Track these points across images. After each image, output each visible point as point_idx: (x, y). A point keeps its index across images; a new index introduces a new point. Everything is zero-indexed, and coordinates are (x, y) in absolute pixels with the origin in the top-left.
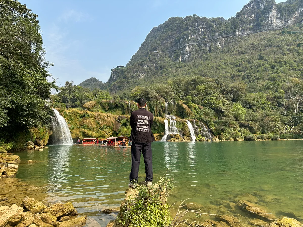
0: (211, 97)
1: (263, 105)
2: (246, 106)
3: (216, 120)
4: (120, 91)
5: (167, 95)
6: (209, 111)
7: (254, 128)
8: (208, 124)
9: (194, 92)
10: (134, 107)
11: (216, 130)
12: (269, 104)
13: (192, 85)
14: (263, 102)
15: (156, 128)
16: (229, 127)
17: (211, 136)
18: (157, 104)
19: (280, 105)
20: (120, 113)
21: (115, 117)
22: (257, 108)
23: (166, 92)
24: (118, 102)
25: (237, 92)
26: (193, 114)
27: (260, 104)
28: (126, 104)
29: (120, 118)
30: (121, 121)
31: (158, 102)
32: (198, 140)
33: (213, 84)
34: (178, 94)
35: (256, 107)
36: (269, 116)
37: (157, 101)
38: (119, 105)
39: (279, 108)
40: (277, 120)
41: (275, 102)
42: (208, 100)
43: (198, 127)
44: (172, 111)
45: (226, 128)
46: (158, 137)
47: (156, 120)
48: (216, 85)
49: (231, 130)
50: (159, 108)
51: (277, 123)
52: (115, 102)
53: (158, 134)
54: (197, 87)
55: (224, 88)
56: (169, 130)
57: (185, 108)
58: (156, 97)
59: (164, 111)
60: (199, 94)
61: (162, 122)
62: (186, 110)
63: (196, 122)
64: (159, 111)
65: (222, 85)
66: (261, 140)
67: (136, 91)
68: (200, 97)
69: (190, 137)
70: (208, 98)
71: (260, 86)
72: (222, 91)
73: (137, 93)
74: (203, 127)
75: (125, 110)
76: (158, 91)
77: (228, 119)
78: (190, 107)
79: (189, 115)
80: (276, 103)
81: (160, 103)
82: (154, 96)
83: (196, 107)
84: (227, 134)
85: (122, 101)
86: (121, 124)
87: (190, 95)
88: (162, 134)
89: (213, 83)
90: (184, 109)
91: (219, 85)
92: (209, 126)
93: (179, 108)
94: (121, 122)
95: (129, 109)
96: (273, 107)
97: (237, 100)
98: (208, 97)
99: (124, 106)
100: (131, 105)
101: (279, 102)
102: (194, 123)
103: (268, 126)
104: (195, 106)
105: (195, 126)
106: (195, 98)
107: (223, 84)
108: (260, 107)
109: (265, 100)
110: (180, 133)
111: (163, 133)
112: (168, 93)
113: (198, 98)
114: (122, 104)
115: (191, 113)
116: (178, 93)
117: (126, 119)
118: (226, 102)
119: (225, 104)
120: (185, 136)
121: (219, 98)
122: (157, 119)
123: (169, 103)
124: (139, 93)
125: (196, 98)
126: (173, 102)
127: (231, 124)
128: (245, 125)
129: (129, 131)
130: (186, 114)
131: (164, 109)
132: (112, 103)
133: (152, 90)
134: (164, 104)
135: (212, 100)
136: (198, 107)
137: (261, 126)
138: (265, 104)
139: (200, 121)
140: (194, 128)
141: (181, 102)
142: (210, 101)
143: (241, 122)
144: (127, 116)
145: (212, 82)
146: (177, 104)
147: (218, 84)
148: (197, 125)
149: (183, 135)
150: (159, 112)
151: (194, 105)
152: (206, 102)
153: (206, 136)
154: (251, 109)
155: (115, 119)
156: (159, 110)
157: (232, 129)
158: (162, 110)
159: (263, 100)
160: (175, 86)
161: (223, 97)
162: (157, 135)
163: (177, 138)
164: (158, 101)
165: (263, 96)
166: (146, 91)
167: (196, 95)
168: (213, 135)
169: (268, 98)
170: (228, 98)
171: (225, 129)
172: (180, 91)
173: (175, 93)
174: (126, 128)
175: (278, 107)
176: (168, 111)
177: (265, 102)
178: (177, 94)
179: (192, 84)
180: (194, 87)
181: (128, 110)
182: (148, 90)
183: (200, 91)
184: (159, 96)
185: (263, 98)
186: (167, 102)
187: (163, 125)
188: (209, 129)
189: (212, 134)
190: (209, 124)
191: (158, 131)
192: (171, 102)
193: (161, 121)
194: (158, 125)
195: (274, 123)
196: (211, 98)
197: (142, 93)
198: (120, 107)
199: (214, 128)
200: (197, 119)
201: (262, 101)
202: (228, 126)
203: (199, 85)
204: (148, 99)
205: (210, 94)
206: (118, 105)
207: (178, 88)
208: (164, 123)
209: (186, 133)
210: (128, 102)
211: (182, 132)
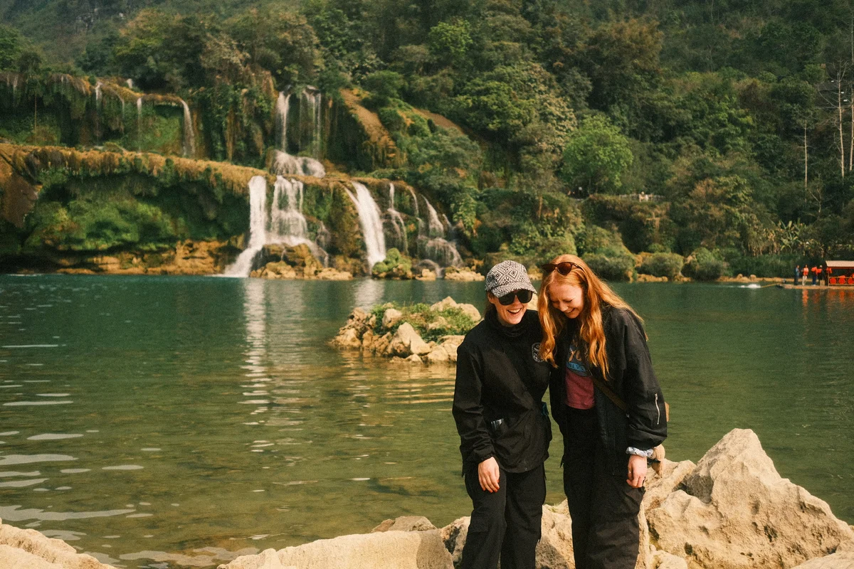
0: (491, 78)
1: (724, 126)
2: (650, 127)
3: (507, 185)
4: (110, 22)
5: (287, 62)
6: (456, 145)
7: (647, 226)
8: (451, 202)
9: (419, 51)
10: (119, 112)
11: (480, 230)
12: (748, 126)
13: (415, 21)
14: (723, 116)
15: (211, 215)
16: (536, 220)
17: (455, 259)
18: (235, 103)
19: (794, 131)
20: (52, 139)
21: (14, 158)
22: (695, 139)
23: (285, 43)
24: (42, 82)
25: (618, 62)
26: (402, 156)
27: (710, 124)
28: (82, 96)
29: (37, 162)
30: (42, 179)
31: (245, 91)
32: (383, 275)
33: (509, 22)
34: (349, 60)
35: (692, 135)
36: (711, 176)
37: (235, 88)
38: (48, 101)
39: (786, 144)
40: (740, 195)
41: (775, 117)
42: (479, 93)
43: (404, 216)
44: (307, 139)
45: (525, 226)
46: (217, 257)
47: (212, 179)
48: (524, 25)
49: (543, 233)
50: (245, 121)
51: (735, 210)
52: (24, 84)
53: (221, 242)
54: (434, 29)
55: (558, 44)
56: (268, 227)
57: (366, 127)
58: (233, 66)
59: (271, 138)
60: (441, 65)
61: (236, 188)
62: (368, 137)
63: (399, 191)
64: (248, 136)
65: (549, 29)
66: (651, 279)
67: (143, 34)
68: (445, 78)
69: (362, 261)
70: (479, 85)
71: (737, 39)
72: (549, 57)
73: (144, 41)
74: (425, 216)
75: (78, 121)
76: (243, 37)
77: (528, 186)
78: (389, 123)
79: (380, 157)
80: (776, 121)
81: (250, 95)
82: (222, 60)
83: (418, 123)
84: (521, 251)
85: (59, 81)
86: (38, 191)
87: (401, 64)
88: (233, 243)
89: (508, 17)
90: (363, 129)
91: (539, 26)
92: (455, 212)
93: (342, 123)
94: (40, 183)
95: (97, 119)
96: (764, 138)
97: (613, 102)
98: (477, 80)
99: (69, 104)
100: (107, 101)
101: (790, 118)
102: (388, 198)
103: (701, 218)
104: (413, 118)
105: (393, 212)
106: (421, 81)
107: (555, 24)
108: (706, 135)
109: (735, 106)
110: (319, 243)
111: (240, 240)
112: (291, 49)
113: (434, 80)
114: (58, 94)
115: (393, 151)
116: (345, 52)
117: (66, 169)
118: (556, 105)
119: (551, 114)
120: (341, 253)
121: (525, 88)
122: (213, 172)
123: (294, 102)
124: (153, 43)
125: (427, 83)
126: (315, 93)
127: (545, 208)
128: (617, 211)
129: (82, 223)
130: (369, 151)
131: (269, 125)
132: (12, 86)
133: (218, 31)
134: (268, 101)
135: (494, 96)
136: (430, 123)
137: (678, 219)
138: (732, 120)
139: (419, 190)
140: (386, 217)
141: (351, 97)
142: (484, 98)
143: (600, 199)
144: (70, 153)
145: (508, 12)
146: (334, 104)
147: (534, 24)
148: (400, 208)
149: (333, 250)
150: (249, 140)
151: (408, 114)
152: (468, 104)
153: (435, 257)
154: (669, 144)
155: (14, 165)
156: (248, 130)
157: (548, 228)
158: (260, 132)
159: (724, 105)
160: (336, 18)
161: (544, 83)
162: (215, 244)
163: (297, 260)
164: (243, 87)
165: (726, 86)
166: (187, 38)
167: (429, 69)
168: (469, 254)
169: (747, 99)
170: (571, 87)
171: (518, 226)
172: (358, 46)
173: (332, 50)
174: (69, 209)
175: (783, 140)
176: (287, 134)
177: (730, 115)
178: (342, 55)
179: (415, 14)
180: (424, 30)
181: (91, 124)
182: (199, 33)
183: (448, 49)
184: (246, 62)
185: (727, 97)
186: (285, 95)
187: (239, 203)
188: (453, 223)
189: (463, 248)
190: (452, 206)
191: (220, 227)
192: (304, 96)
193: (233, 183)
194: (217, 203)
195: (725, 206)
196: (494, 84)
197: (167, 44)
198: (51, 109)
199: (475, 220)
200: (407, 181)
201: (720, 110)
202: (534, 217)
203: (443, 20)
204: (196, 75)
205: (490, 65)
206: (40, 100)
207: (351, 28)
208: (246, 193)
209: (345, 240)
210: (93, 83)
211: (329, 237)
